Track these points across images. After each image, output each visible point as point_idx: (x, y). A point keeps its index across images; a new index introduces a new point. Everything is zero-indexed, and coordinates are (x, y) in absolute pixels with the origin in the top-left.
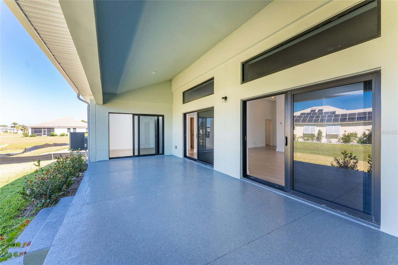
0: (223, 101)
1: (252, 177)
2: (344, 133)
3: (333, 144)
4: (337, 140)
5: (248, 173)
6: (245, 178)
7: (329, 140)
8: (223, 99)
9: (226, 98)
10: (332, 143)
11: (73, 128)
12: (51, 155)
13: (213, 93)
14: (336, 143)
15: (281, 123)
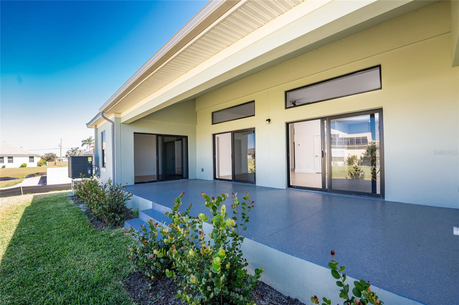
0: (267, 123)
1: (295, 186)
2: (348, 156)
3: (340, 167)
4: (343, 162)
5: (291, 184)
6: (290, 188)
7: (336, 163)
8: (267, 121)
9: (269, 120)
10: (338, 166)
11: (8, 157)
12: (20, 188)
13: (254, 115)
14: (343, 165)
15: (299, 145)
